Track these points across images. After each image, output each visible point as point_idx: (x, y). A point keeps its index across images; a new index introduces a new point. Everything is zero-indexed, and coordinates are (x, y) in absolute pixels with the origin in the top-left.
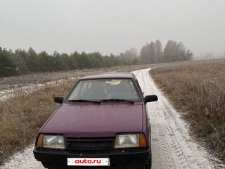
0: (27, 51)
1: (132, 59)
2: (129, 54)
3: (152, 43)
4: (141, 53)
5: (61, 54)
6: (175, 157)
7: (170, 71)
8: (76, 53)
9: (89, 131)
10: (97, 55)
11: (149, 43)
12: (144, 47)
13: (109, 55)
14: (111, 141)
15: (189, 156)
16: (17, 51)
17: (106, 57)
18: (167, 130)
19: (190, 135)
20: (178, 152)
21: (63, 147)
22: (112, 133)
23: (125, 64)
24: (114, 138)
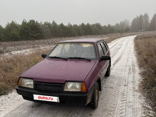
0: (51, 23)
1: (125, 28)
2: (123, 24)
3: (141, 16)
4: (132, 23)
5: (73, 25)
6: (119, 102)
7: (150, 37)
8: (83, 24)
9: (49, 78)
10: (98, 26)
11: (139, 16)
12: (135, 19)
13: (107, 26)
14: (62, 86)
15: (129, 102)
16: (45, 23)
17: (105, 26)
18: (124, 81)
19: (140, 86)
20: (123, 98)
21: (33, 87)
22: (62, 80)
23: (119, 32)
24: (64, 84)
